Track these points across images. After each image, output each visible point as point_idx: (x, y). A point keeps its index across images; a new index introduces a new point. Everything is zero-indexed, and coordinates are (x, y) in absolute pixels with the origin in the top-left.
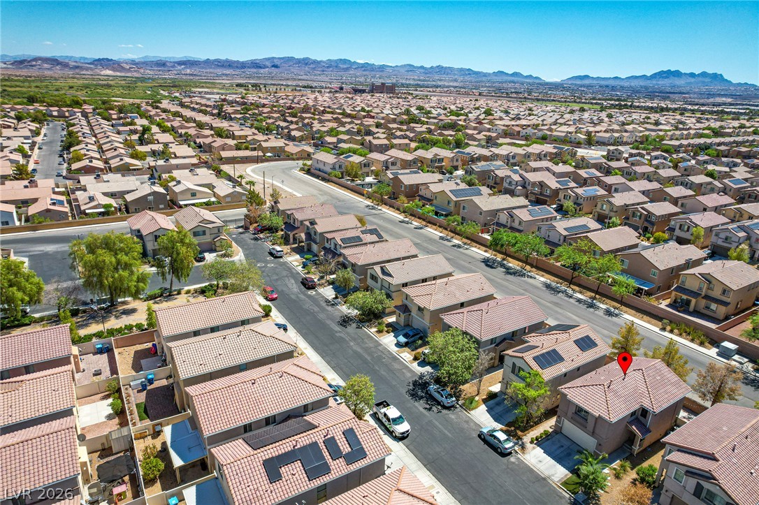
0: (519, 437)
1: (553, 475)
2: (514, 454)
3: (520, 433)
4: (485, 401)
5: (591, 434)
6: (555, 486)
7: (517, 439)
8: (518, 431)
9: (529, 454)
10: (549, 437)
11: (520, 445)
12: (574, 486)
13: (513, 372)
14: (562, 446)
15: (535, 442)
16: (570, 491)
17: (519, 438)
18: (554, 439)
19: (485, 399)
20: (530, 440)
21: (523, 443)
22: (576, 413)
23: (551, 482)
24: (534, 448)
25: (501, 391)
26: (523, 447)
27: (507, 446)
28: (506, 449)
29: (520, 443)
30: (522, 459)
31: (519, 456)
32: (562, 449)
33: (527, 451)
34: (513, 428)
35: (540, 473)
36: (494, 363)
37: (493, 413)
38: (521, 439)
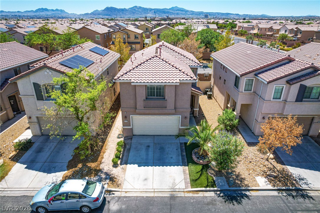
0: (95, 170)
1: (174, 184)
2: (108, 197)
3: (93, 165)
4: (16, 159)
5: (174, 111)
6: (191, 195)
7: (96, 175)
8: (89, 165)
9: (125, 182)
10: (128, 147)
11: (106, 179)
12: (203, 177)
13: (40, 97)
14: (148, 146)
15: (119, 162)
16: (207, 186)
17: (97, 171)
18: (133, 146)
19: (15, 156)
20: (111, 164)
21: (106, 174)
22: (146, 98)
23: (182, 195)
24: (124, 170)
25: (34, 136)
26: (111, 179)
27: (95, 195)
28: (97, 199)
29: (103, 176)
30: (123, 194)
31: (117, 194)
32: (151, 149)
33: (120, 180)
34: (80, 166)
35: (160, 195)
36: (7, 113)
37: (39, 165)
38: (100, 170)
